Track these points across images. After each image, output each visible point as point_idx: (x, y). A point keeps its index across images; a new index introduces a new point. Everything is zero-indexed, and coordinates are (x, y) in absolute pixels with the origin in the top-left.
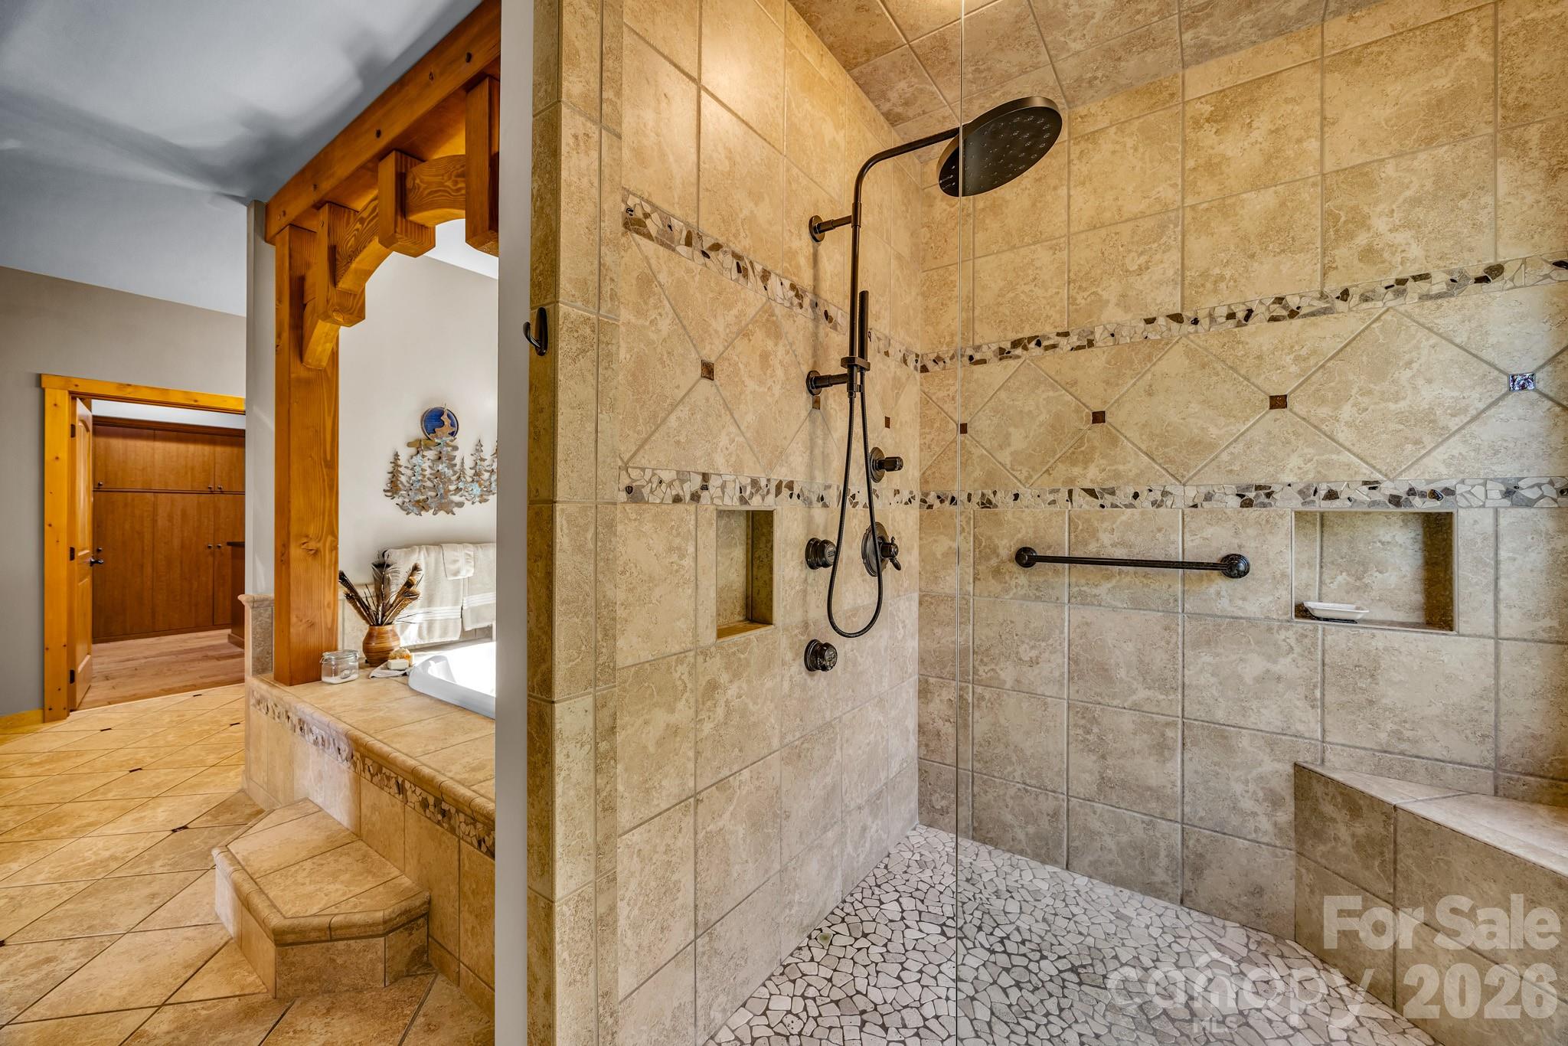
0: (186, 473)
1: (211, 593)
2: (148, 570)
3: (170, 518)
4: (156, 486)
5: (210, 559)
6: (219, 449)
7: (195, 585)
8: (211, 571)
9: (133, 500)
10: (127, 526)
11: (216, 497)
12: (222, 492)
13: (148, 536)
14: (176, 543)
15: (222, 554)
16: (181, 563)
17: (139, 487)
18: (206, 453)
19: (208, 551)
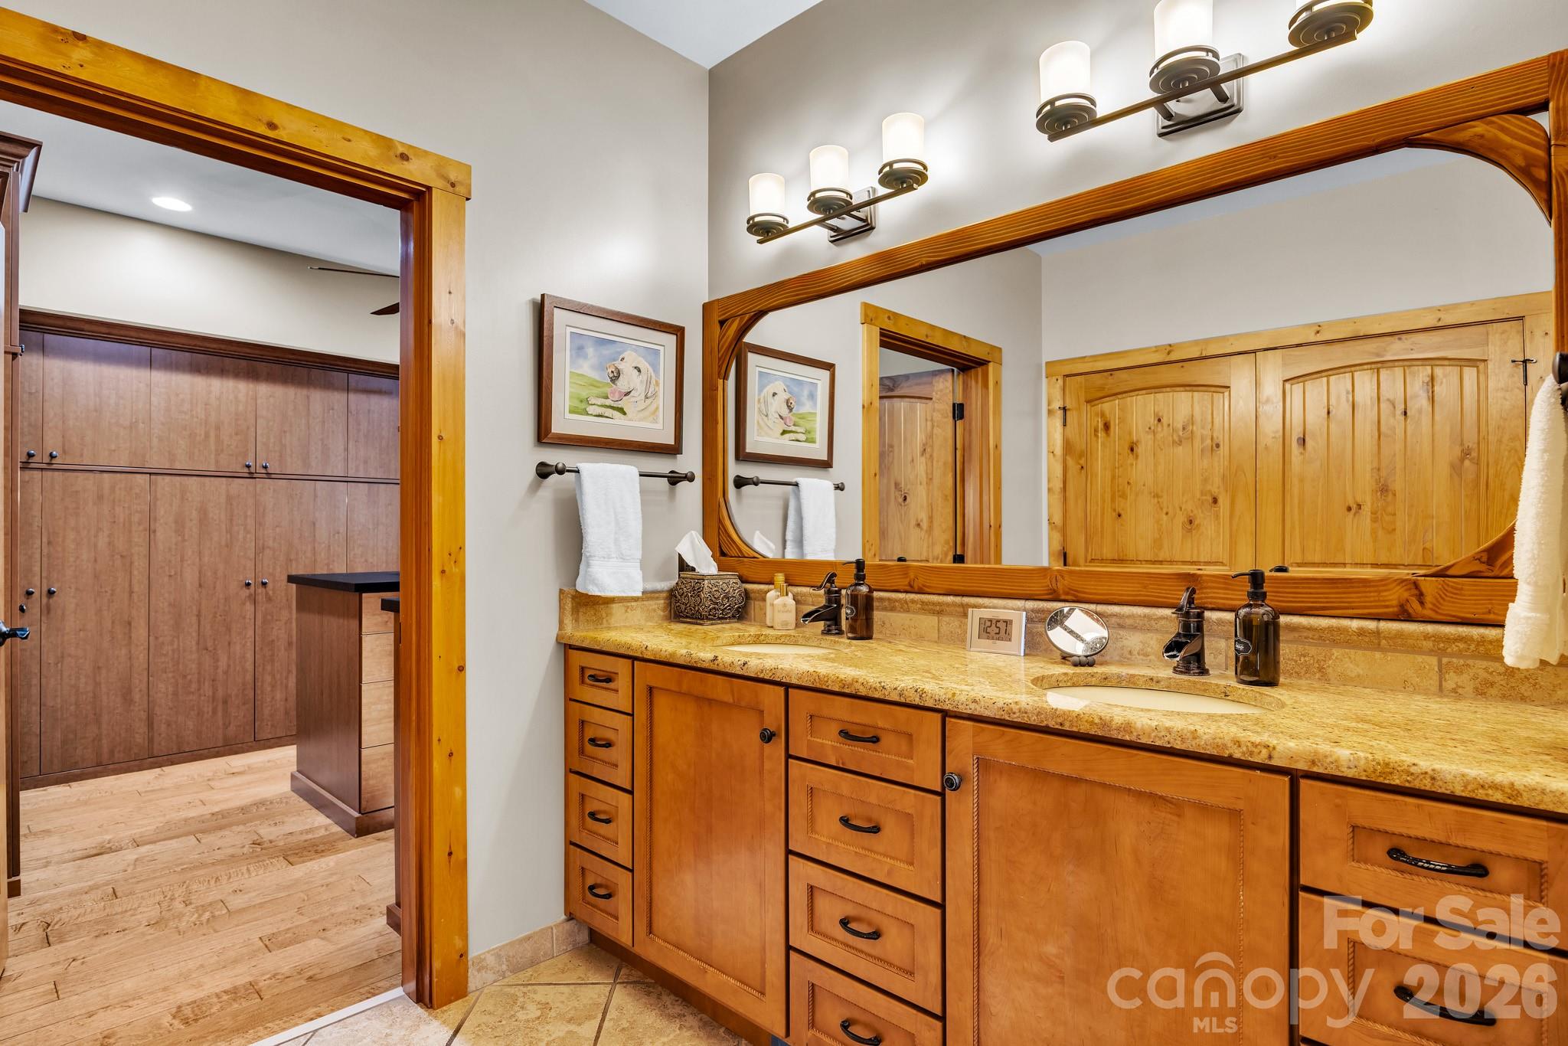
0: (207, 436)
1: (249, 677)
2: (140, 632)
3: (180, 524)
4: (156, 461)
5: (249, 607)
6: (264, 390)
7: (223, 663)
8: (251, 633)
9: (113, 489)
10: (102, 541)
11: (260, 484)
12: (269, 476)
13: (140, 564)
14: (190, 576)
15: (269, 599)
16: (199, 616)
17: (123, 461)
18: (242, 397)
19: (245, 592)
